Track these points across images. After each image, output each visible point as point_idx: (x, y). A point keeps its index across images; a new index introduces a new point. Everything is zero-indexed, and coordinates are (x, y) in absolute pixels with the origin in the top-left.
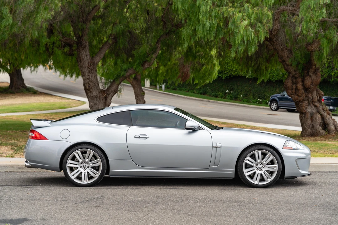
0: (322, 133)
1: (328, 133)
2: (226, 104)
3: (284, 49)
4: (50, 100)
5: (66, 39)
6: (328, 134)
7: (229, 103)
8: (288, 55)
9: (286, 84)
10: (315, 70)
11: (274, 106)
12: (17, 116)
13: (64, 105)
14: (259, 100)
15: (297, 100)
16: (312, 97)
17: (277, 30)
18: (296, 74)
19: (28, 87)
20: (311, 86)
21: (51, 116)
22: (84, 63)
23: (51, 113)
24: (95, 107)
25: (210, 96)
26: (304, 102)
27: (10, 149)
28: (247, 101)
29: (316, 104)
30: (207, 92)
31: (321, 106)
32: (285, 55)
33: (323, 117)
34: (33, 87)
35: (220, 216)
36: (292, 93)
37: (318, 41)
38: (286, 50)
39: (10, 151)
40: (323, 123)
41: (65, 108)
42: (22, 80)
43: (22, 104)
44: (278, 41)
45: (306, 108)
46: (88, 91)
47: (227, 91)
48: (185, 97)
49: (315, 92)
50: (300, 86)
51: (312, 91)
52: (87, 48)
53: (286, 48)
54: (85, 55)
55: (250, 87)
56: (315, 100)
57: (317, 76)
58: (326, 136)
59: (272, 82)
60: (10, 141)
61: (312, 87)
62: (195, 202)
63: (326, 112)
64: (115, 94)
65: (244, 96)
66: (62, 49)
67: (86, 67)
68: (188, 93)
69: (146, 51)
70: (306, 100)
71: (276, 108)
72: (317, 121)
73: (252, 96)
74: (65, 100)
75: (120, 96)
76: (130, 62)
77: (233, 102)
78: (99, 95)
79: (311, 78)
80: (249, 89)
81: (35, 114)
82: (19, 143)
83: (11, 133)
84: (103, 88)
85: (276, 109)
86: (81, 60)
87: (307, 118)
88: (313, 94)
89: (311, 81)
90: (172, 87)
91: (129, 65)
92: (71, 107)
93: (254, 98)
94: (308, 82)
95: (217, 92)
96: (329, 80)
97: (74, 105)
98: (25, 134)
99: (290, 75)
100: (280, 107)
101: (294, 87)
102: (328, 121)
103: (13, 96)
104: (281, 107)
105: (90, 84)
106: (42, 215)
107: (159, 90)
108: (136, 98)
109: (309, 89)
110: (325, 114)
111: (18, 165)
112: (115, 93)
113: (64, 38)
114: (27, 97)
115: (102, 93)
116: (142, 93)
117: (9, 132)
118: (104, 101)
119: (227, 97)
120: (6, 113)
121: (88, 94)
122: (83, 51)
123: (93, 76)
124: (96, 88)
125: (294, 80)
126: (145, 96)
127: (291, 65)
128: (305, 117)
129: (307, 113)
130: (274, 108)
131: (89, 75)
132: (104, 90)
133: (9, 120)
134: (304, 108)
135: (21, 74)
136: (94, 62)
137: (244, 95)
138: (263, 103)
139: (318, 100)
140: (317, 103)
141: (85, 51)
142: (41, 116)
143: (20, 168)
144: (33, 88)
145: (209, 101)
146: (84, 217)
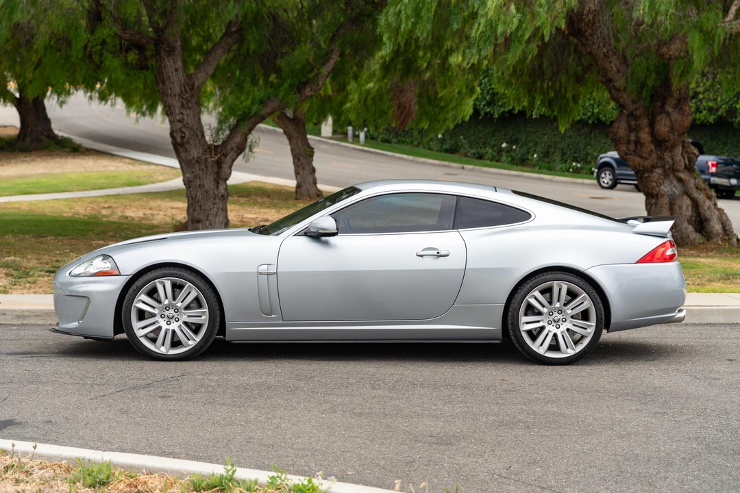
0: (694, 239)
1: (708, 240)
2: (501, 174)
3: (610, 53)
4: (107, 166)
5: (131, 32)
6: (706, 242)
7: (507, 172)
8: (618, 66)
9: (614, 131)
10: (679, 101)
11: (607, 178)
12: (30, 203)
13: (138, 177)
14: (574, 164)
15: (639, 166)
16: (673, 159)
17: (593, 11)
18: (636, 109)
19: (60, 138)
20: (670, 135)
21: (106, 202)
22: (172, 85)
23: (107, 196)
24: (195, 184)
25: (466, 156)
26: (654, 170)
27: (4, 275)
28: (549, 167)
29: (682, 175)
30: (460, 148)
31: (692, 181)
32: (612, 67)
33: (696, 205)
34: (72, 137)
35: (418, 415)
36: (627, 152)
37: (683, 36)
38: (615, 57)
39: (3, 280)
40: (696, 218)
41: (139, 184)
42: (47, 121)
43: (45, 175)
44: (595, 37)
45: (659, 184)
46: (179, 146)
47: (504, 145)
48: (411, 158)
49: (679, 150)
50: (646, 136)
51: (672, 146)
52: (177, 52)
53: (615, 51)
54: (174, 68)
55: (555, 135)
56: (678, 167)
57: (683, 114)
58: (702, 246)
59: (604, 123)
60: (6, 259)
61: (672, 138)
62: (373, 388)
63: (704, 192)
64: (240, 154)
65: (542, 155)
66: (122, 56)
67: (175, 95)
68: (417, 150)
69: (306, 59)
70: (658, 167)
71: (610, 183)
72: (684, 212)
73: (559, 157)
74: (141, 166)
75: (251, 160)
76: (272, 82)
77: (516, 170)
78: (203, 157)
79: (670, 117)
80: (554, 140)
81: (72, 198)
82: (25, 263)
83: (12, 240)
84: (213, 141)
85: (612, 185)
86: (163, 79)
87: (661, 207)
88: (675, 154)
89: (670, 124)
90: (381, 137)
91: (270, 90)
92: (153, 183)
93: (563, 161)
94: (663, 127)
95: (481, 148)
96: (730, 121)
97: (161, 178)
98: (41, 243)
99: (624, 111)
100: (618, 181)
101: (633, 137)
102: (708, 214)
103: (26, 157)
104: (623, 181)
105: (184, 133)
106: (46, 414)
107: (353, 143)
108: (294, 163)
109: (666, 141)
110: (700, 197)
111: (16, 311)
112: (239, 151)
113: (128, 32)
114: (57, 160)
115: (211, 151)
116: (308, 149)
117: (9, 238)
118: (216, 170)
119: (504, 158)
120: (7, 195)
121: (181, 155)
122: (169, 61)
123: (192, 115)
124: (197, 141)
125: (633, 123)
126: (315, 158)
127: (625, 90)
128: (656, 204)
129: (662, 196)
130: (606, 182)
131: (182, 113)
132: (215, 146)
133: (12, 211)
134: (654, 184)
135: (44, 109)
136: (193, 84)
137: (542, 153)
138: (585, 171)
139: (686, 167)
140: (684, 172)
141: (173, 59)
142: (83, 202)
143: (18, 317)
144: (71, 139)
145: (463, 168)
146: (134, 418)
